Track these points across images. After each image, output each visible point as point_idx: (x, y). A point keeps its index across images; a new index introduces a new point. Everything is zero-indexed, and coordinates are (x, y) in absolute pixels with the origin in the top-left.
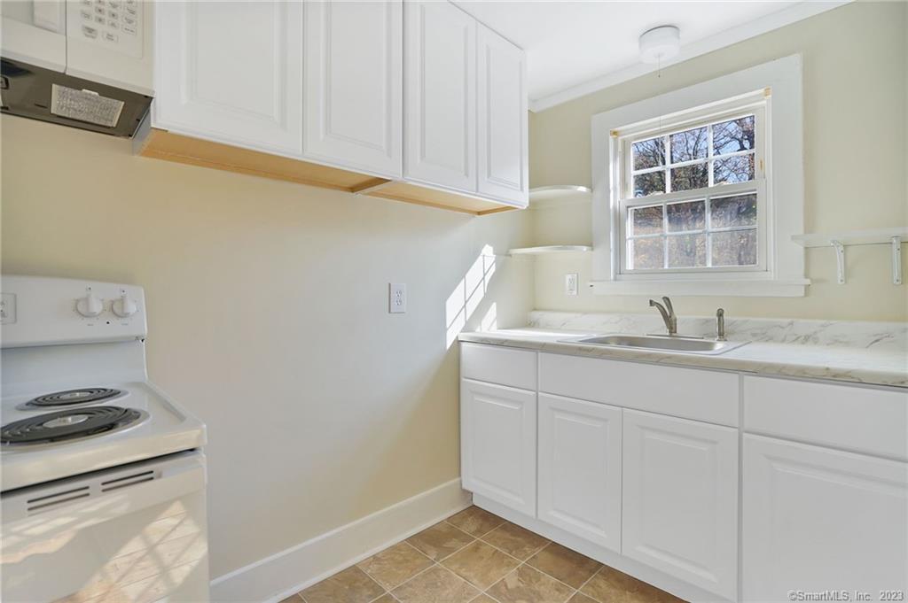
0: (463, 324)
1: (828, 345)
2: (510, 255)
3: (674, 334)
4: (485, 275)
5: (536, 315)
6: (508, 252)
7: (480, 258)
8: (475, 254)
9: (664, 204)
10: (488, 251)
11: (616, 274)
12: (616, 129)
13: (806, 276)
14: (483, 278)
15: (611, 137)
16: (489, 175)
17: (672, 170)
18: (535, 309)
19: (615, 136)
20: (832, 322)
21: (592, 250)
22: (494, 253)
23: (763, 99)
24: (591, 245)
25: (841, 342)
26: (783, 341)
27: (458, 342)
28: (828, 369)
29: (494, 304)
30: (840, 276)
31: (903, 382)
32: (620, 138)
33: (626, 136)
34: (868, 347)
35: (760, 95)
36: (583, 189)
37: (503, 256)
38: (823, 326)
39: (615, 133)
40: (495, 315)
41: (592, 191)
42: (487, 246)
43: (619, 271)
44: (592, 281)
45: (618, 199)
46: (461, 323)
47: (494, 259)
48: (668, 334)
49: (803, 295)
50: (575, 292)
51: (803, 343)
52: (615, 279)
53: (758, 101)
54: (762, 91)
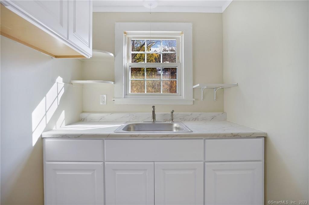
0: (45, 126)
1: (201, 121)
2: (72, 84)
3: (155, 121)
4: (58, 94)
5: (85, 115)
6: (70, 82)
7: (55, 84)
8: (53, 81)
9: (145, 67)
10: (60, 80)
11: (125, 95)
12: (127, 32)
13: (193, 98)
14: (57, 97)
15: (124, 34)
16: (74, 31)
17: (148, 54)
18: (83, 112)
19: (125, 34)
20: (202, 113)
21: (115, 84)
22: (63, 82)
23: (180, 35)
24: (114, 81)
25: (204, 120)
26: (189, 121)
27: (42, 139)
28: (232, 134)
29: (64, 112)
30: (202, 98)
31: (251, 136)
32: (127, 36)
33: (129, 36)
34: (211, 121)
35: (179, 33)
36: (112, 55)
37: (68, 83)
38: (200, 115)
39: (125, 33)
40: (64, 118)
41: (115, 57)
42: (59, 76)
43: (126, 94)
44: (114, 98)
45: (126, 62)
46: (43, 126)
47: (63, 85)
48: (152, 121)
49: (192, 104)
50: (105, 103)
51: (195, 121)
52: (124, 98)
53: (179, 35)
54: (181, 32)
